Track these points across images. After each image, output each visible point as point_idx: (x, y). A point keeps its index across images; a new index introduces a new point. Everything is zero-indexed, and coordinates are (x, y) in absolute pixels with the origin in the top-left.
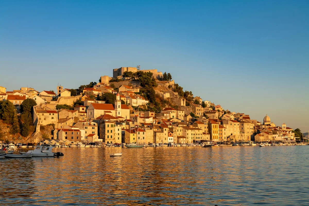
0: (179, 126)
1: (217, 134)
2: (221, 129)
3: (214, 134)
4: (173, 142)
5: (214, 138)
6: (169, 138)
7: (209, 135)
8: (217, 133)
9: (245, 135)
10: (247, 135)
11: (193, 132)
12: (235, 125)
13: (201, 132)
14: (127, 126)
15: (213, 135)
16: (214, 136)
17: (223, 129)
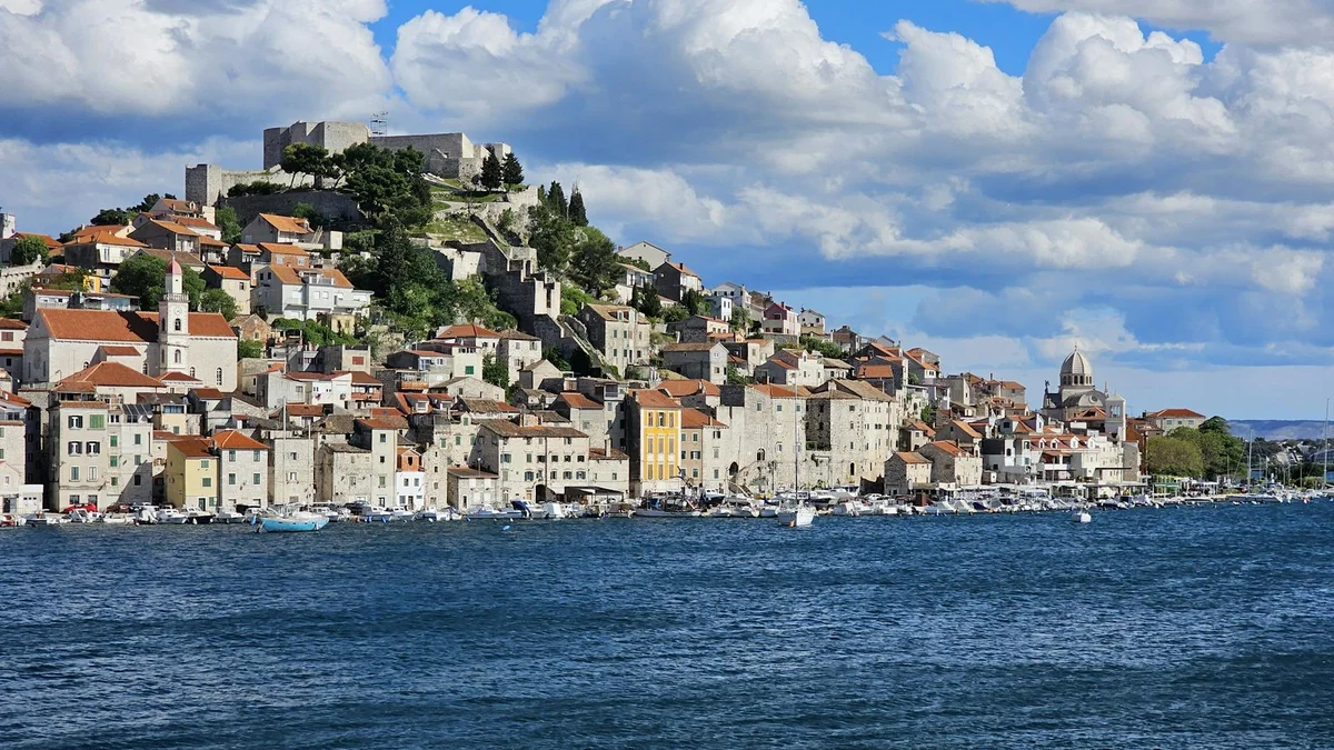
0: (466, 419)
1: (671, 458)
2: (690, 433)
3: (650, 457)
4: (422, 493)
5: (650, 477)
6: (401, 476)
7: (626, 463)
8: (671, 451)
9: (833, 460)
10: (846, 456)
11: (536, 447)
12: (779, 408)
13: (580, 447)
15: (646, 458)
16: (651, 466)
17: (708, 432)
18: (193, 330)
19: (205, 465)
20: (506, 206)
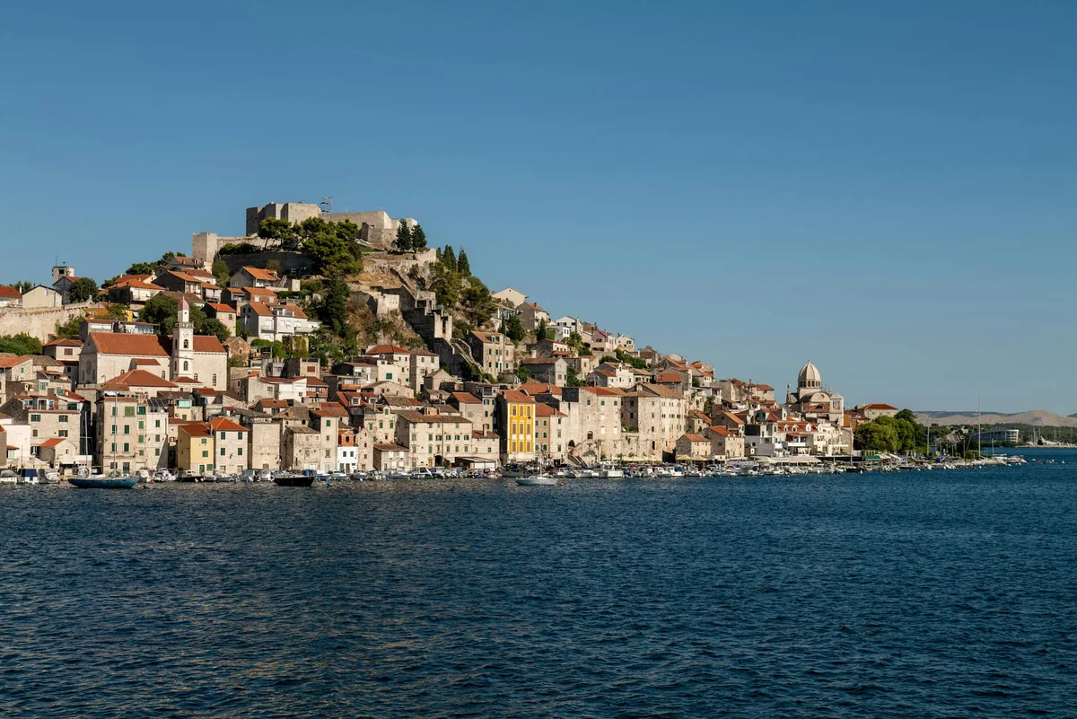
0: (387, 410)
1: (529, 437)
2: (541, 420)
3: (514, 437)
4: (356, 461)
5: (514, 450)
6: (341, 450)
7: (497, 441)
8: (529, 433)
9: (640, 439)
10: (649, 437)
11: (436, 430)
12: (603, 403)
13: (465, 429)
14: (198, 411)
15: (512, 438)
16: (514, 443)
17: (554, 420)
18: (196, 348)
19: (204, 442)
20: (414, 262)
